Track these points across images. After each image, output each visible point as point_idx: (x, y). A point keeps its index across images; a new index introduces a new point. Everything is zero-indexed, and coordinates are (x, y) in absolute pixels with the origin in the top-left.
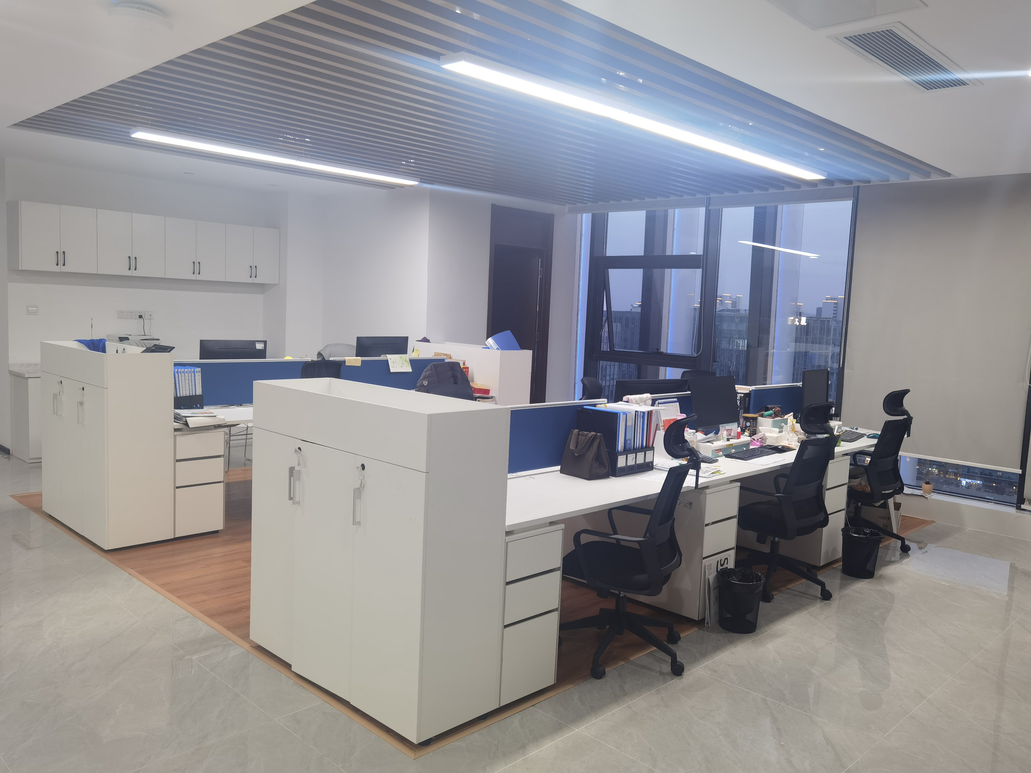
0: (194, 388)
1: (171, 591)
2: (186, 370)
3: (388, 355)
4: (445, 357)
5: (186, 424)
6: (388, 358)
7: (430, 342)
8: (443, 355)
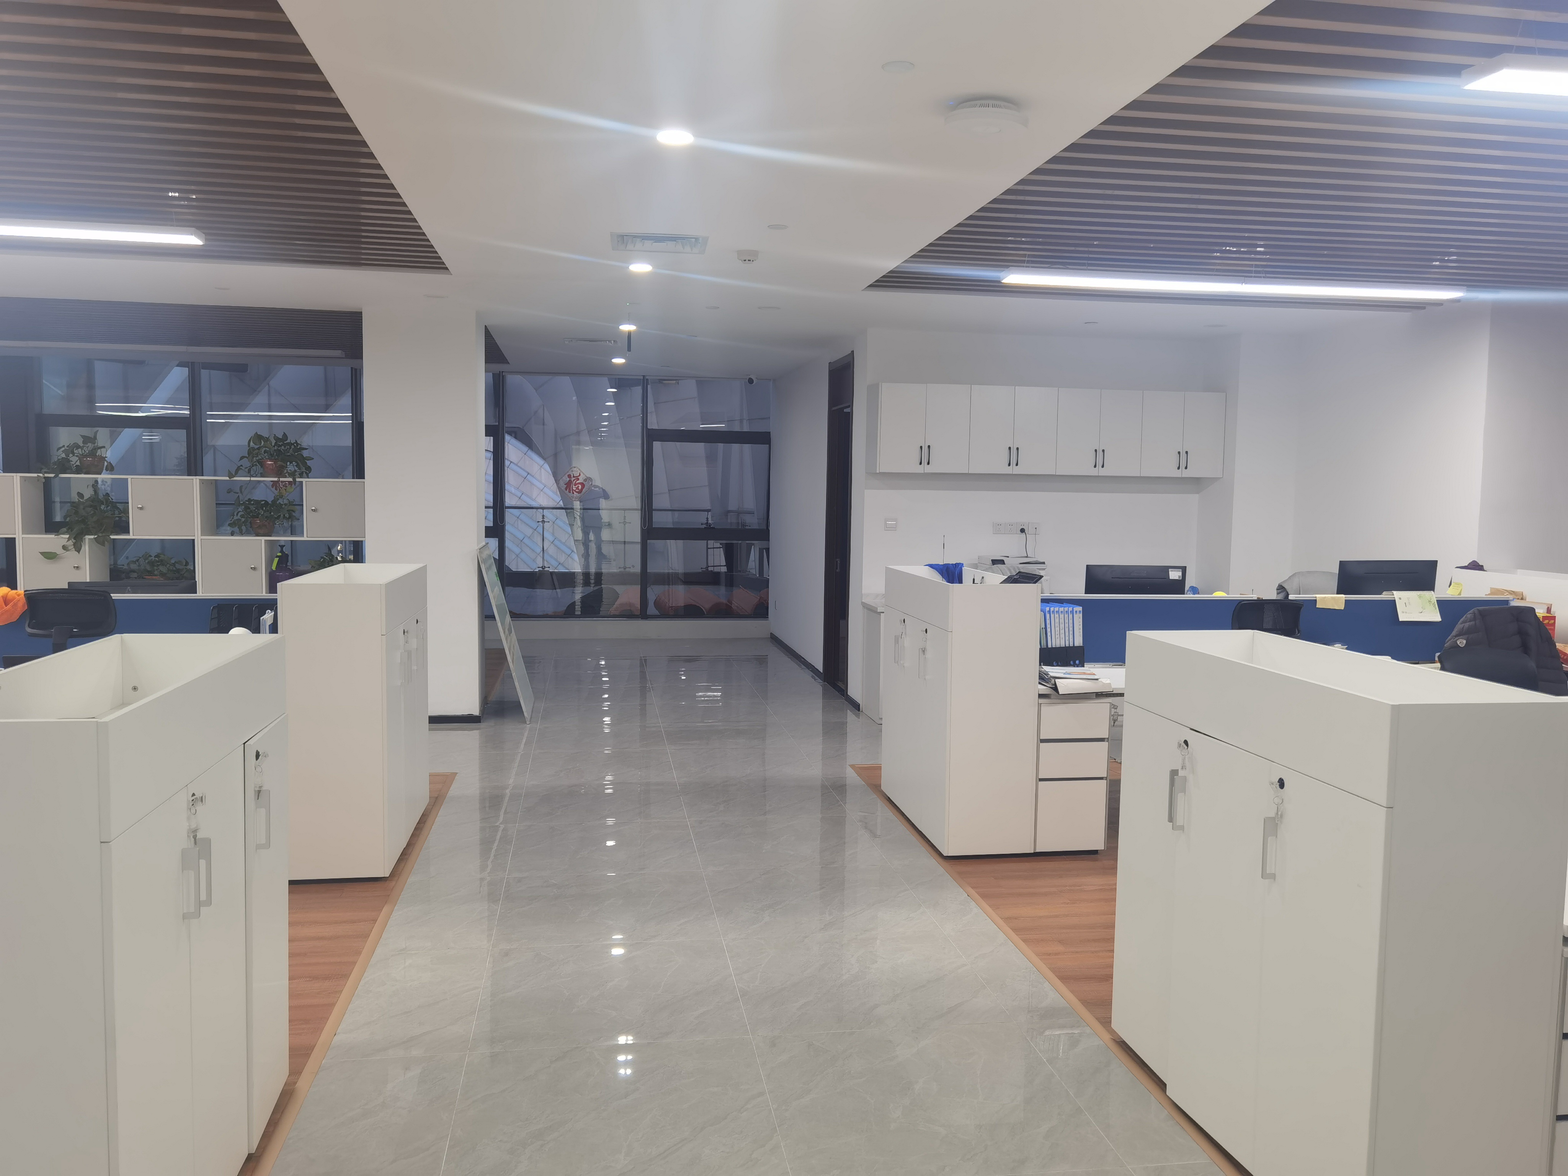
0: (1071, 636)
1: (1015, 930)
2: (1062, 609)
3: (1395, 592)
4: (1510, 597)
5: (1055, 689)
6: (1395, 596)
7: (1484, 570)
8: (1508, 593)
